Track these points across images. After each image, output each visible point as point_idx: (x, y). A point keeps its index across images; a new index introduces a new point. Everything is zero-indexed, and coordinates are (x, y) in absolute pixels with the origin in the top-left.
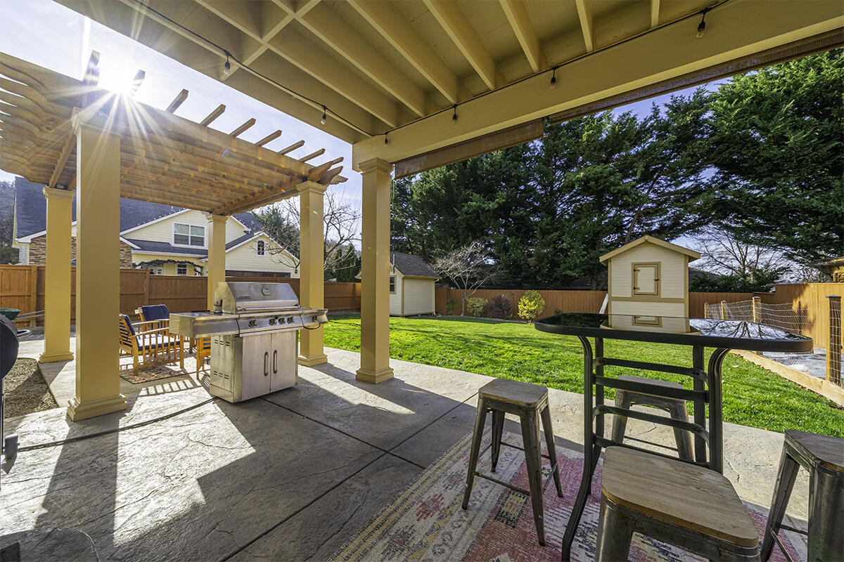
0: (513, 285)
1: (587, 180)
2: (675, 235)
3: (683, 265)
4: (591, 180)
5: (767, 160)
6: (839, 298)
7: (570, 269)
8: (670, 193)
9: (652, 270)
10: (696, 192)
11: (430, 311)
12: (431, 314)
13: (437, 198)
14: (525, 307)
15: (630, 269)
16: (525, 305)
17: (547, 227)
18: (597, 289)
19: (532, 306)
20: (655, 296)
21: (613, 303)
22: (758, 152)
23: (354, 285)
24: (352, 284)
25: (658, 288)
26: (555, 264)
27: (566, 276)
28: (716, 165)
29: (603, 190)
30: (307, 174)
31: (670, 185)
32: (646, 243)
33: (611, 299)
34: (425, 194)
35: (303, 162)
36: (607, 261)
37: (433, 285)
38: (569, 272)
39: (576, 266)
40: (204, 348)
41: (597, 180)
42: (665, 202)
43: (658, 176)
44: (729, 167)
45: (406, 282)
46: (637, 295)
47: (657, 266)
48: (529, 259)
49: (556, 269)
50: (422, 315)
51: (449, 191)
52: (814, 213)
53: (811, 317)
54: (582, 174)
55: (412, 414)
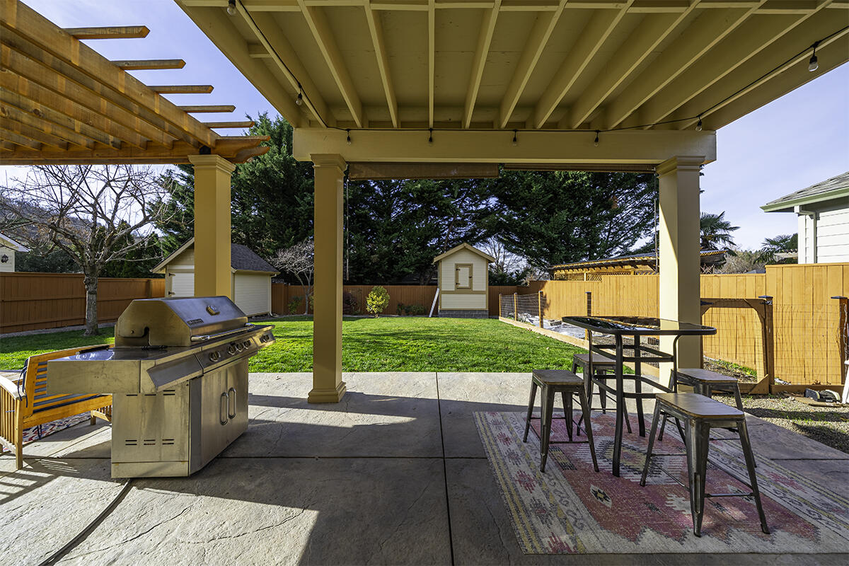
0: (356, 281)
1: (422, 191)
2: (473, 243)
3: (485, 267)
4: (425, 191)
5: (523, 198)
6: (590, 293)
7: (406, 267)
8: (472, 211)
9: (467, 269)
10: (486, 213)
11: (263, 312)
12: (266, 315)
13: (271, 181)
14: (374, 303)
15: (454, 269)
16: (373, 300)
17: (388, 227)
18: (424, 284)
19: (380, 301)
20: (468, 290)
21: (443, 295)
22: (517, 193)
23: (148, 282)
24: (145, 280)
25: (471, 283)
26: (392, 263)
27: (403, 272)
28: (496, 196)
29: (432, 202)
30: (213, 145)
31: (471, 205)
32: (465, 248)
33: (441, 292)
34: (257, 174)
35: (209, 128)
36: (438, 262)
37: (269, 281)
38: (406, 269)
39: (412, 265)
40: (35, 412)
41: (430, 192)
42: (467, 216)
43: (465, 197)
44: (503, 199)
45: (238, 279)
46: (459, 290)
47: (470, 266)
48: (372, 256)
49: (394, 266)
50: (256, 316)
51: (289, 175)
52: (541, 235)
53: (548, 301)
54: (419, 185)
55: (413, 421)
